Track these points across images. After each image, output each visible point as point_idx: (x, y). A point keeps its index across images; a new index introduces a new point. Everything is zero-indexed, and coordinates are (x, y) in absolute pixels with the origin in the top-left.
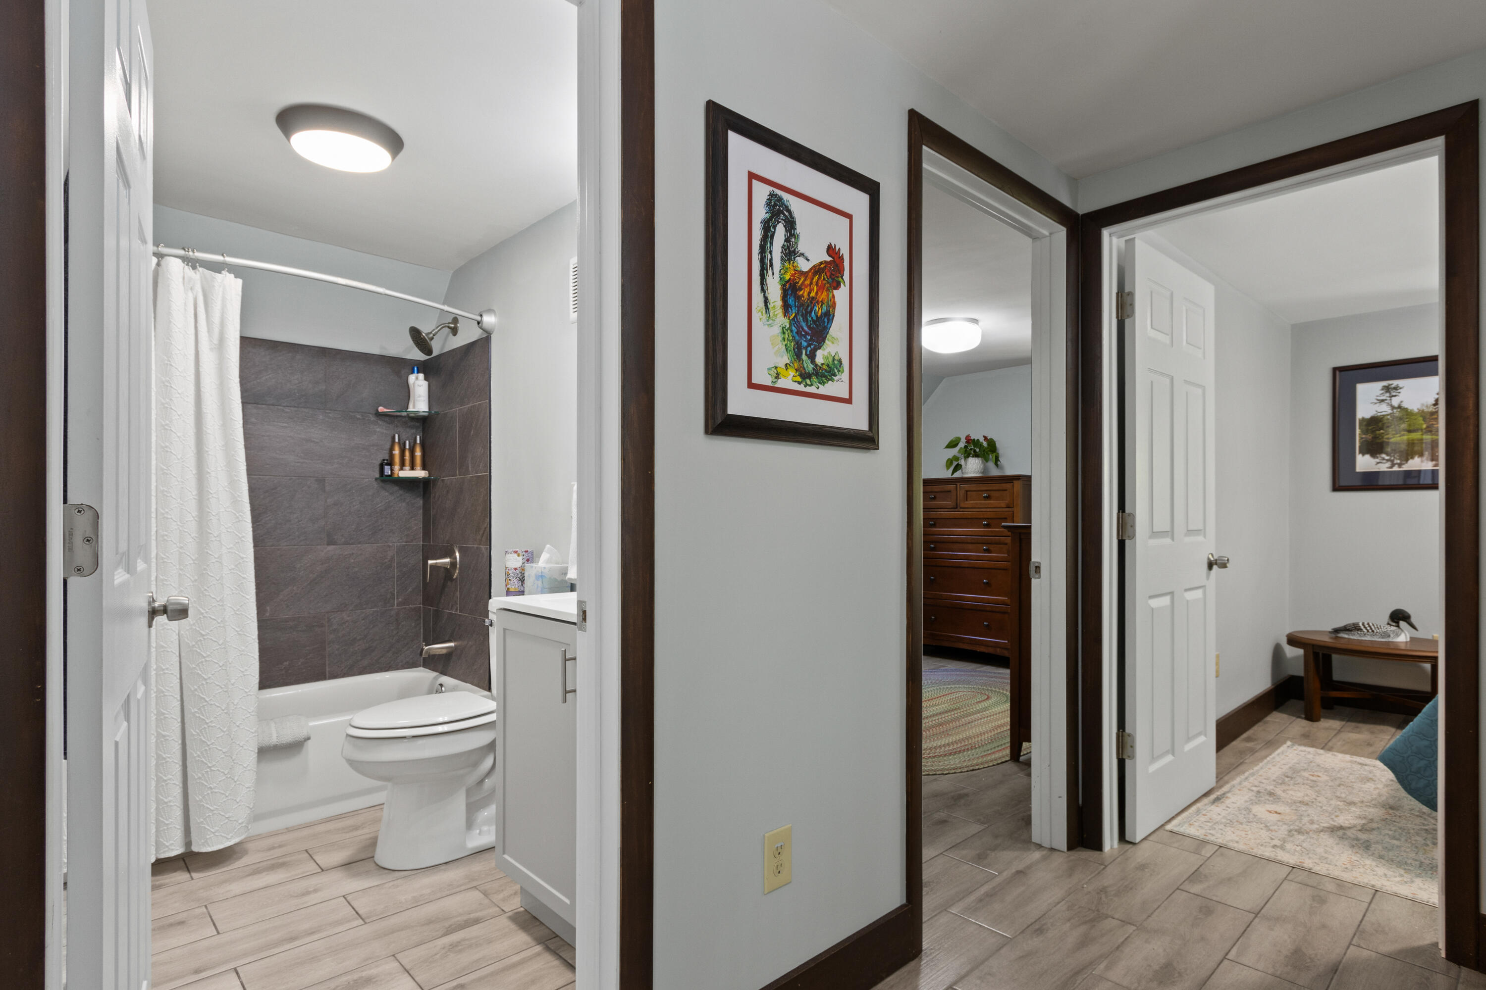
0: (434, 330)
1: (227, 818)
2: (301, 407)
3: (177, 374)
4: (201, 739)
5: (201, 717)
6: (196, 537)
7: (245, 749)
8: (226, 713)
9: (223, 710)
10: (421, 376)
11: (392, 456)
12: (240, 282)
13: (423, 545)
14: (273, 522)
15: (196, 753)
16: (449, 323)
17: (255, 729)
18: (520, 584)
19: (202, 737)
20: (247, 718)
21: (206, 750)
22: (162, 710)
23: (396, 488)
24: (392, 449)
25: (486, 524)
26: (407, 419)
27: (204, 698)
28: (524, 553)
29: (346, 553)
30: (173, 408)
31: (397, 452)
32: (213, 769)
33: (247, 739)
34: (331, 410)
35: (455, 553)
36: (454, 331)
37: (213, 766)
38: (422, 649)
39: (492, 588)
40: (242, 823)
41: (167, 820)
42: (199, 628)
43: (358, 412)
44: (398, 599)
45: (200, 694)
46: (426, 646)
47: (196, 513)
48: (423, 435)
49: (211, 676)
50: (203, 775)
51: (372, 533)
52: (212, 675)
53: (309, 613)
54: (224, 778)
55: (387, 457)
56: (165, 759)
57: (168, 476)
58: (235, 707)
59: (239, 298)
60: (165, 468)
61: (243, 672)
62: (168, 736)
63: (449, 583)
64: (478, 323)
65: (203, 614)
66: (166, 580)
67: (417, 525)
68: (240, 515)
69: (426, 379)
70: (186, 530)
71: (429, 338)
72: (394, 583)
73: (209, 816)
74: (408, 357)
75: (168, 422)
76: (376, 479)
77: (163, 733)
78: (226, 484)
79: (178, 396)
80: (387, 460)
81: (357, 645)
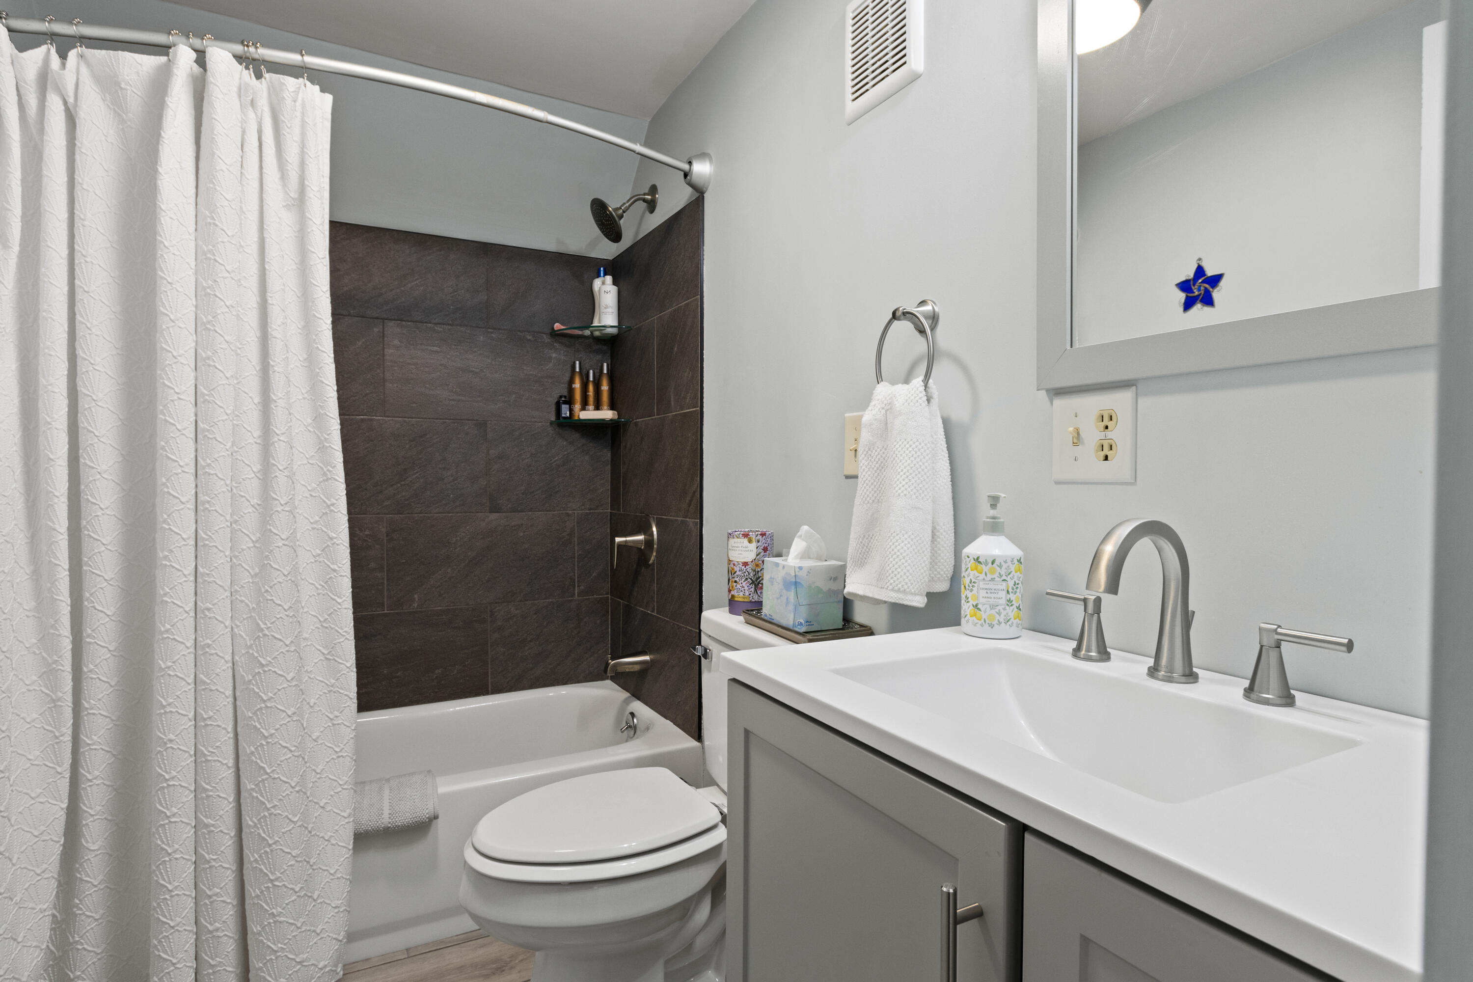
0: (624, 204)
1: (300, 963)
2: (457, 325)
3: (225, 240)
4: (259, 834)
5: (259, 797)
6: (259, 505)
7: (332, 845)
8: (298, 792)
9: (293, 788)
10: (609, 279)
11: (571, 390)
12: (329, 98)
13: (610, 513)
14: (422, 480)
15: (253, 856)
16: (645, 194)
17: (348, 811)
18: (753, 590)
19: (261, 831)
20: (337, 793)
21: (266, 852)
22: (204, 784)
23: (577, 435)
24: (571, 382)
25: (696, 485)
26: (591, 340)
27: (263, 768)
28: (759, 537)
29: (513, 524)
30: (218, 294)
31: (577, 385)
32: (277, 883)
33: (336, 828)
34: (494, 329)
35: (652, 528)
36: (652, 206)
37: (277, 879)
38: (607, 664)
39: (704, 584)
40: (325, 966)
41: (213, 959)
42: (258, 653)
43: (529, 332)
44: (579, 586)
45: (259, 761)
46: (613, 659)
47: (259, 467)
48: (611, 361)
49: (273, 731)
50: (262, 892)
51: (546, 497)
52: (276, 730)
53: (468, 604)
54: (294, 898)
55: (565, 393)
56: (209, 862)
57: (210, 406)
58: (318, 776)
59: (328, 125)
60: (206, 392)
61: (331, 719)
62: (213, 825)
63: (643, 570)
64: (686, 175)
65: (262, 630)
66: (208, 574)
67: (603, 486)
68: (328, 470)
69: (615, 283)
70: (242, 494)
71: (617, 216)
72: (574, 565)
73: (271, 959)
74: (593, 255)
75: (210, 318)
76: (552, 423)
77: (206, 821)
78: (310, 421)
79: (227, 275)
80: (565, 397)
81: (527, 648)
